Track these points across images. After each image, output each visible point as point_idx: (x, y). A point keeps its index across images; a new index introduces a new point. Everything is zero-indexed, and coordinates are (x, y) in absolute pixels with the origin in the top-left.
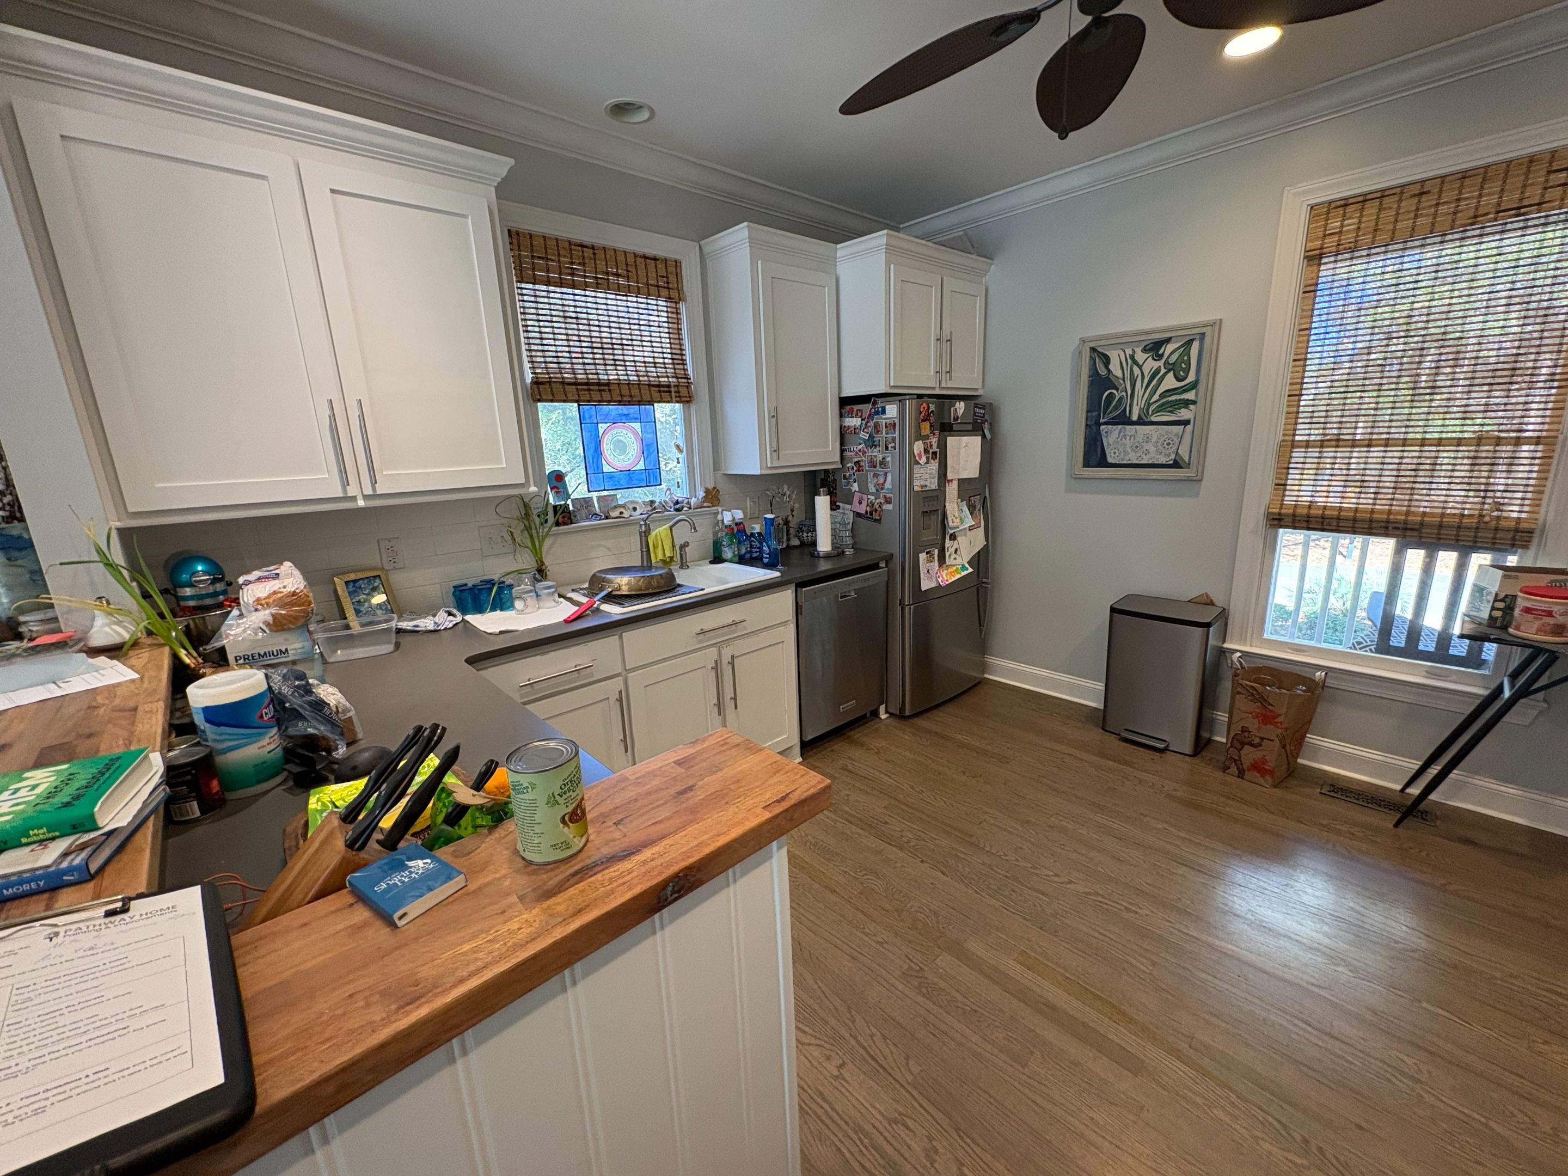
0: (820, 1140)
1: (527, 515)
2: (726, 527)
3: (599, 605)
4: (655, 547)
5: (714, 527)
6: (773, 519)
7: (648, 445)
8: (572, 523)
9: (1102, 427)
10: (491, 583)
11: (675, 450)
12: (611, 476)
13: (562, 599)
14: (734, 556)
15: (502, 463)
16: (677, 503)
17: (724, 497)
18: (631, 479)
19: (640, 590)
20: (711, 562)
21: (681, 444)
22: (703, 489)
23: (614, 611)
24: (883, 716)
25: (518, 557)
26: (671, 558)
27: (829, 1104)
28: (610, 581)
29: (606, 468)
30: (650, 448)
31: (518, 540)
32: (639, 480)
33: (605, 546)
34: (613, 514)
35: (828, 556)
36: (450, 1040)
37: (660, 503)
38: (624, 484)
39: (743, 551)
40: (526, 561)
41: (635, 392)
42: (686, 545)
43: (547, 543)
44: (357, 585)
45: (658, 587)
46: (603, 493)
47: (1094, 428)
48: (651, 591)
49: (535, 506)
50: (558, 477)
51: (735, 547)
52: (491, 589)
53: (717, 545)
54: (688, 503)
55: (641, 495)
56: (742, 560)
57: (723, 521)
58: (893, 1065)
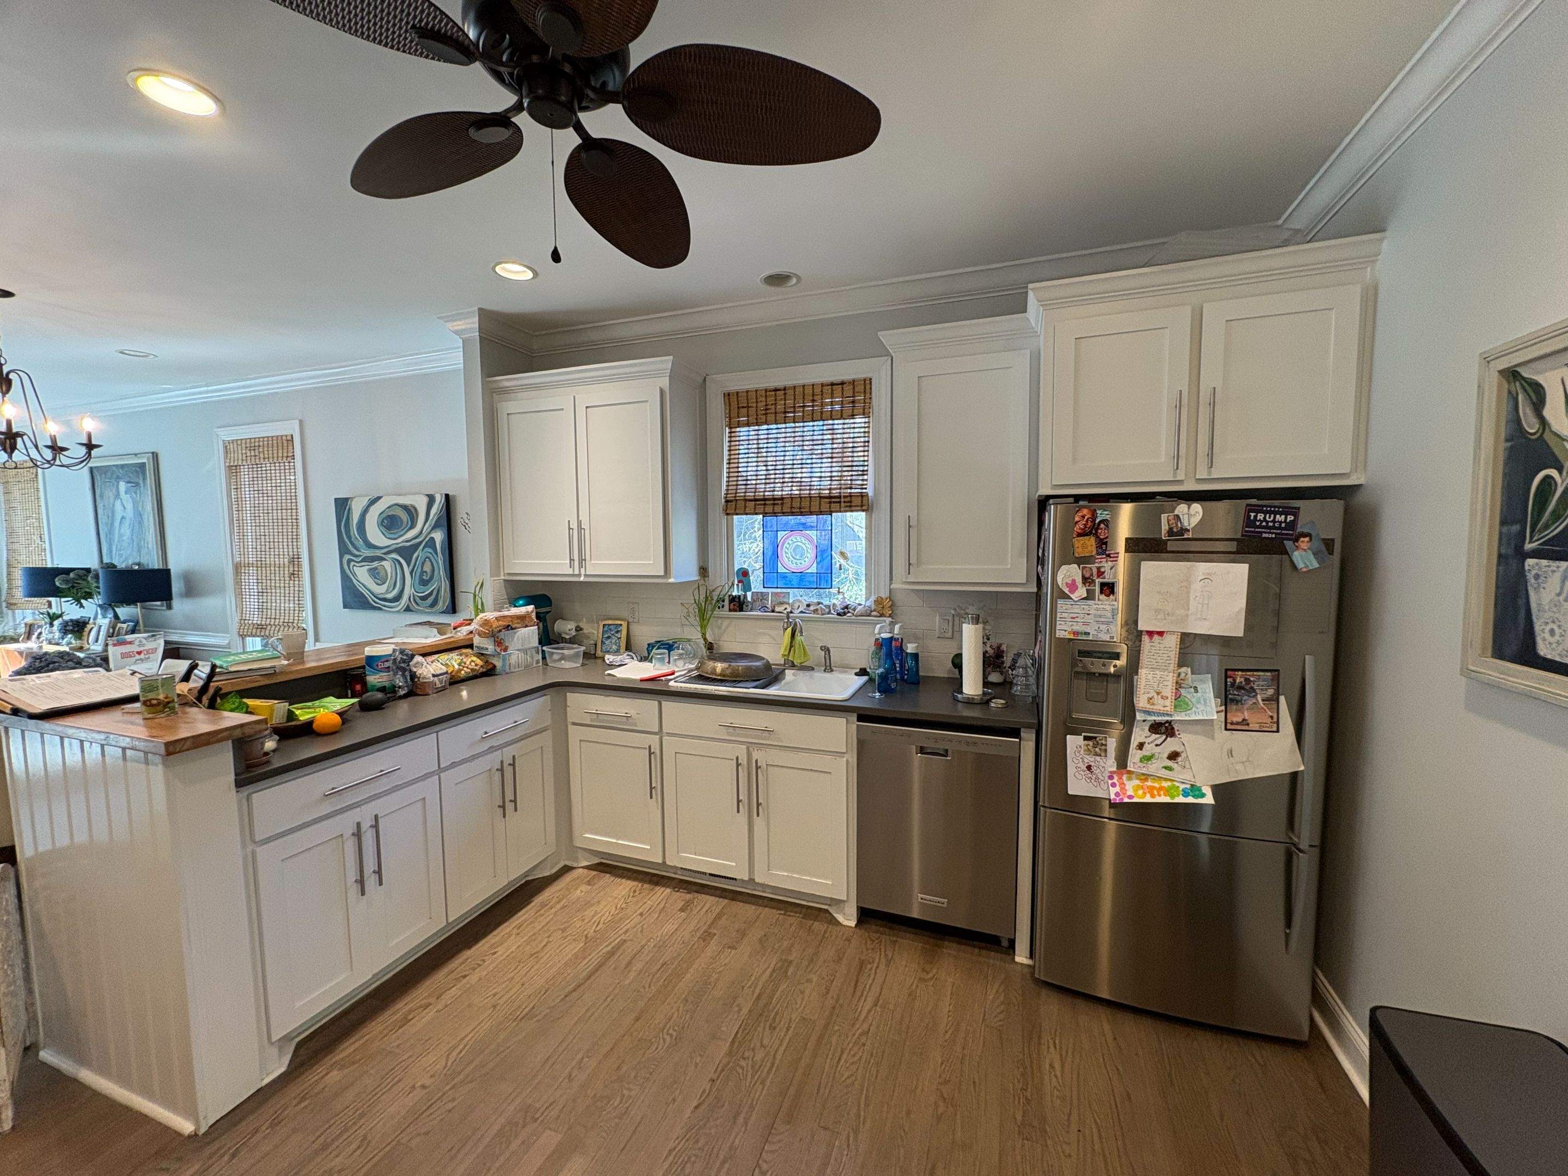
7: (823, 552)
8: (743, 611)
9: (1530, 562)
12: (784, 576)
15: (649, 559)
16: (845, 608)
18: (801, 580)
20: (857, 674)
22: (875, 598)
24: (1021, 959)
29: (781, 570)
30: (824, 554)
32: (810, 582)
33: (769, 635)
34: (779, 609)
37: (827, 605)
38: (795, 584)
41: (805, 504)
46: (774, 590)
47: (1514, 563)
49: (718, 593)
50: (744, 573)
54: (853, 609)
55: (809, 597)
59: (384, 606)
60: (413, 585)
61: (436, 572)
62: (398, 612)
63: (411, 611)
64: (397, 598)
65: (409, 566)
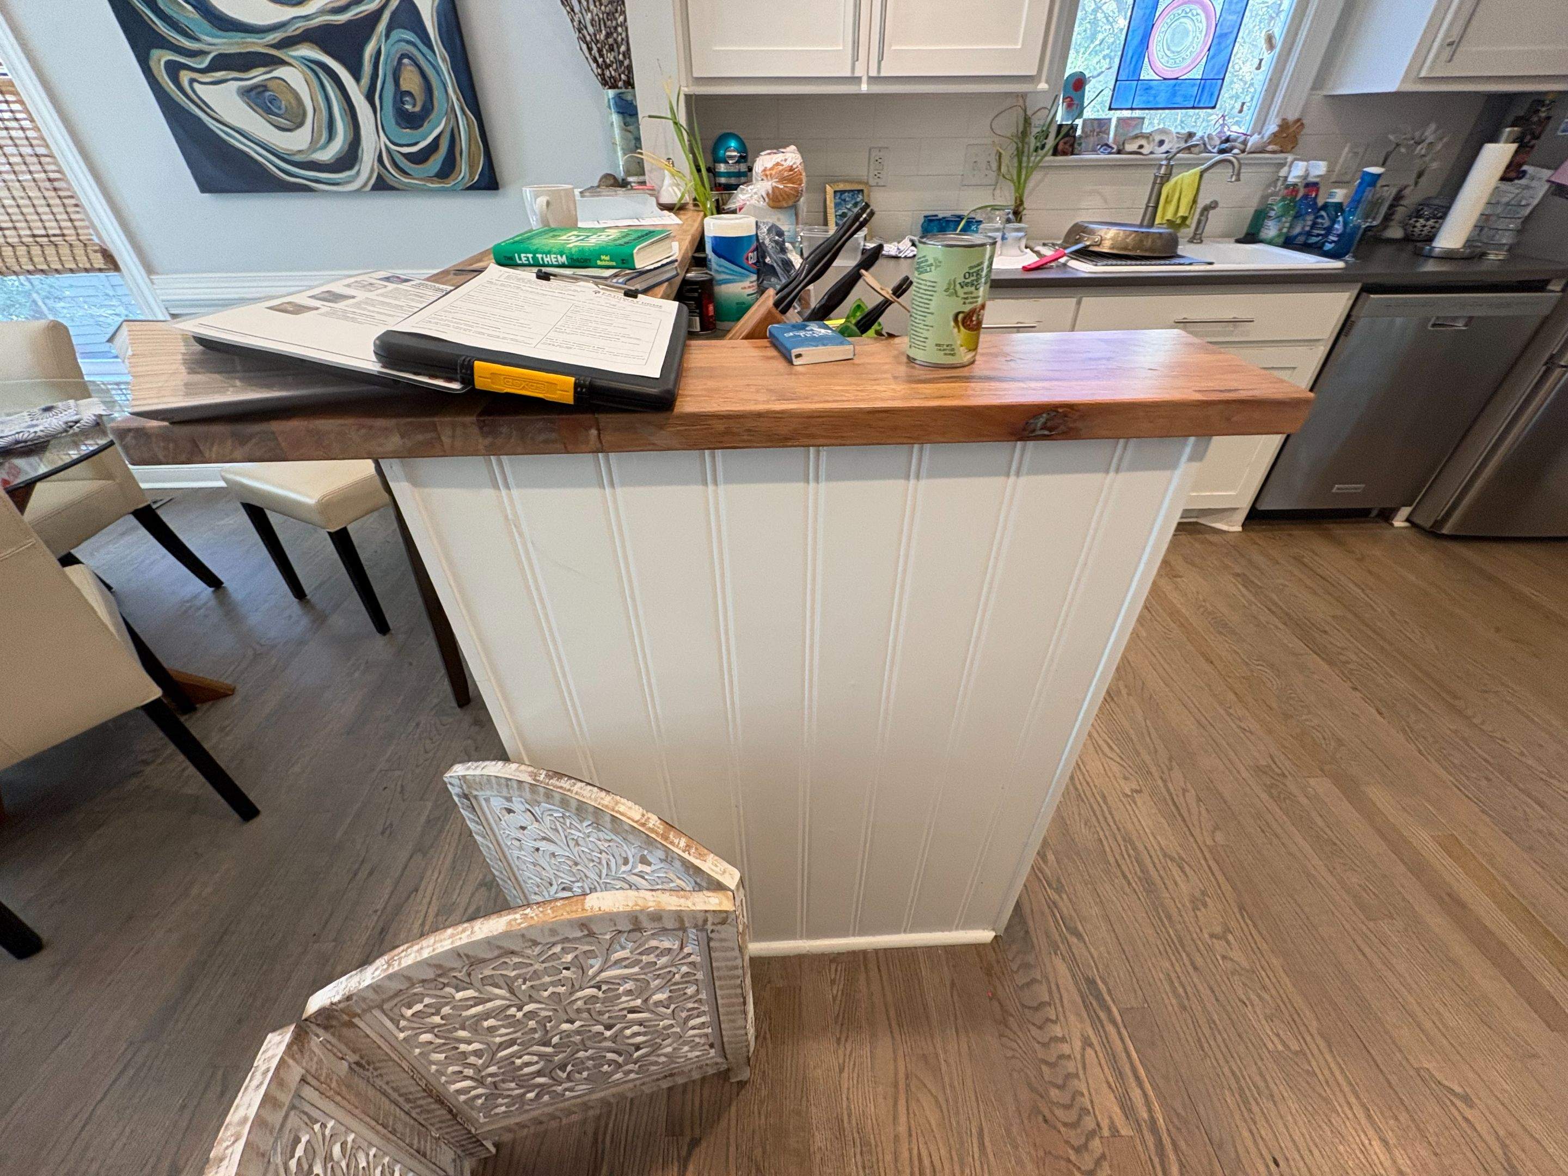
0: (1086, 824)
1: (1025, 134)
2: (1287, 187)
3: (1067, 261)
4: (1168, 201)
5: (1269, 186)
6: (1379, 175)
7: (1223, 37)
8: (1072, 154)
10: (961, 218)
11: (1262, 43)
13: (1028, 250)
14: (1279, 236)
15: (1016, 43)
16: (1227, 140)
17: (1307, 139)
18: (1175, 93)
19: (1125, 249)
20: (1237, 241)
21: (1277, 35)
22: (1278, 121)
23: (1084, 268)
24: (1399, 522)
25: (998, 192)
26: (1184, 219)
27: (1109, 808)
28: (1092, 232)
29: (1146, 73)
30: (1223, 41)
31: (1004, 169)
32: (1185, 97)
34: (1130, 147)
35: (1449, 256)
36: (809, 446)
37: (1202, 138)
38: (1162, 101)
39: (1297, 230)
40: (1006, 197)
42: (1213, 205)
43: (1036, 176)
44: (843, 197)
45: (1150, 250)
46: (1127, 114)
48: (1139, 253)
49: (1037, 123)
50: (1079, 83)
51: (1287, 221)
52: (959, 223)
53: (1260, 217)
54: (1245, 143)
55: (1178, 122)
56: (1288, 243)
57: (1286, 178)
58: (1196, 823)
59: (317, 181)
60: (380, 127)
61: (438, 93)
62: (358, 191)
63: (392, 188)
64: (349, 159)
65: (357, 78)
